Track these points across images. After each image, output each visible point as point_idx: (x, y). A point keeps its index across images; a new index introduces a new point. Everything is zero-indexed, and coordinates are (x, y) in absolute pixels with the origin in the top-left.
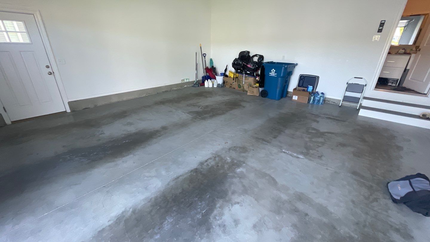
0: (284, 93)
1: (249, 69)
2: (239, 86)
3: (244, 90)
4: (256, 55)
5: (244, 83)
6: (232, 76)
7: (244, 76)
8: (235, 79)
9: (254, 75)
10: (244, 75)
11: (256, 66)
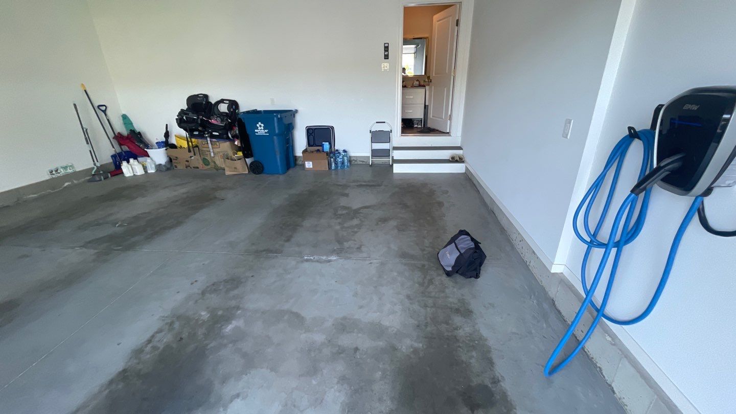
0: (290, 161)
1: (216, 128)
2: (206, 162)
3: (217, 168)
4: (222, 101)
5: (212, 155)
7: (209, 142)
9: (228, 138)
10: (209, 139)
11: (227, 120)
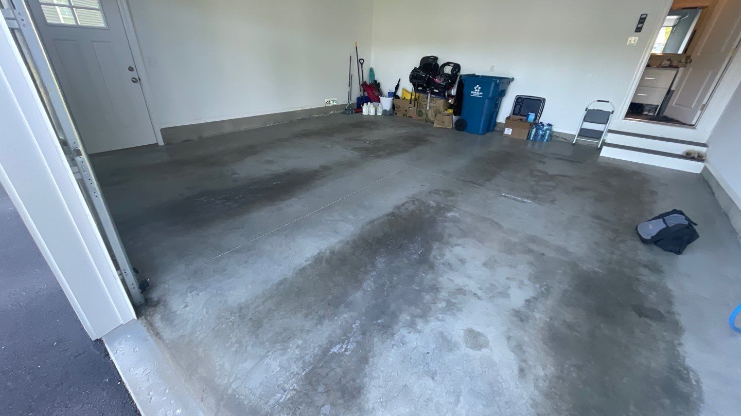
0: (491, 125)
1: (437, 86)
2: (420, 113)
3: (427, 120)
4: (448, 64)
5: (428, 108)
6: (408, 97)
7: (429, 97)
8: (413, 102)
9: (444, 96)
10: (429, 95)
11: (448, 80)
